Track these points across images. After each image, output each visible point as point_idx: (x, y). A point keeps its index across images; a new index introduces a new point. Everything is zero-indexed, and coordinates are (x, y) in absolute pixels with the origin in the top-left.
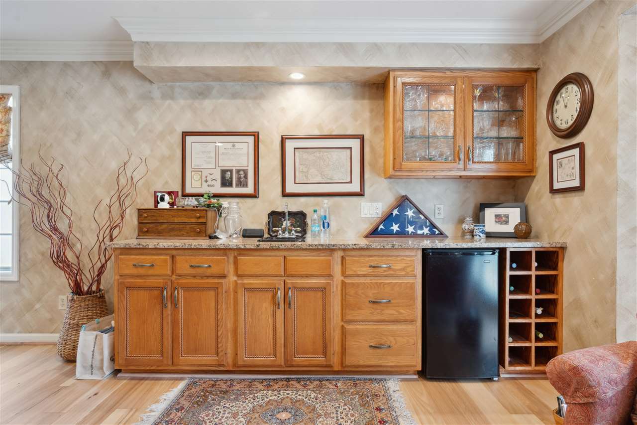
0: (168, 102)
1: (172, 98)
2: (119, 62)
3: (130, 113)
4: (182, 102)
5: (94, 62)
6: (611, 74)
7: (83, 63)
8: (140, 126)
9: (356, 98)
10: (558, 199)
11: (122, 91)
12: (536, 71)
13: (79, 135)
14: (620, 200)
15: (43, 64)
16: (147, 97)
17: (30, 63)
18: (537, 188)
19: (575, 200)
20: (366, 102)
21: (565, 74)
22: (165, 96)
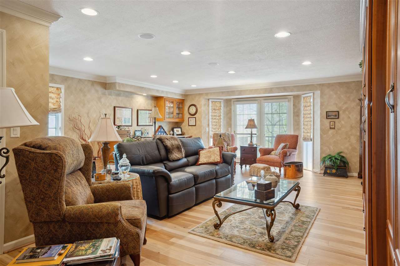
0: (110, 96)
1: (111, 95)
2: (96, 82)
3: (99, 99)
4: (114, 97)
5: (89, 80)
6: (201, 107)
7: (85, 80)
8: (102, 103)
9: (151, 100)
10: (190, 127)
11: (97, 91)
12: (184, 100)
13: (84, 105)
14: (202, 128)
15: (73, 78)
16: (104, 94)
17: (68, 77)
18: (184, 125)
19: (194, 127)
20: (153, 101)
21: (191, 104)
22: (109, 95)
